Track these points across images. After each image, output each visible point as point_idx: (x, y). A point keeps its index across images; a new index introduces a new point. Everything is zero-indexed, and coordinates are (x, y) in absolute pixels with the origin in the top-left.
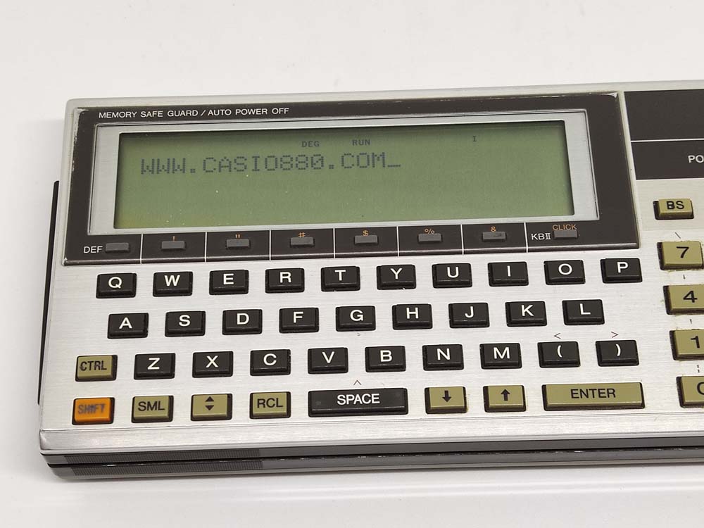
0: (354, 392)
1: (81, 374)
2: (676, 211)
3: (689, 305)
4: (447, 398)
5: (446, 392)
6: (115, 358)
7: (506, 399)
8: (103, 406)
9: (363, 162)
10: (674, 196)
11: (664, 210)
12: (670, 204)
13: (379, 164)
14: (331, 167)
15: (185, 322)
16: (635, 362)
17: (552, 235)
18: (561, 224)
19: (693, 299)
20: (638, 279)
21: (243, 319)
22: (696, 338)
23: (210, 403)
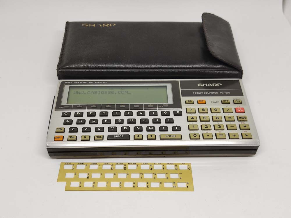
0: (118, 135)
1: (57, 131)
2: (190, 102)
3: (192, 120)
4: (138, 136)
5: (138, 135)
6: (65, 128)
7: (151, 137)
8: (61, 137)
9: (123, 93)
10: (190, 100)
11: (187, 102)
12: (189, 101)
13: (126, 93)
14: (116, 93)
15: (81, 121)
16: (180, 131)
17: (163, 106)
18: (165, 104)
19: (193, 119)
20: (181, 115)
21: (94, 121)
22: (194, 126)
23: (85, 137)
